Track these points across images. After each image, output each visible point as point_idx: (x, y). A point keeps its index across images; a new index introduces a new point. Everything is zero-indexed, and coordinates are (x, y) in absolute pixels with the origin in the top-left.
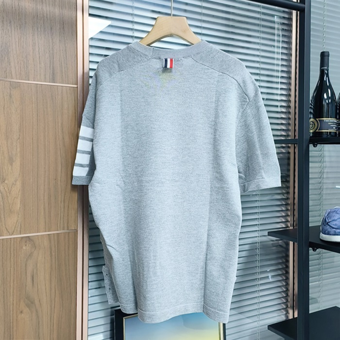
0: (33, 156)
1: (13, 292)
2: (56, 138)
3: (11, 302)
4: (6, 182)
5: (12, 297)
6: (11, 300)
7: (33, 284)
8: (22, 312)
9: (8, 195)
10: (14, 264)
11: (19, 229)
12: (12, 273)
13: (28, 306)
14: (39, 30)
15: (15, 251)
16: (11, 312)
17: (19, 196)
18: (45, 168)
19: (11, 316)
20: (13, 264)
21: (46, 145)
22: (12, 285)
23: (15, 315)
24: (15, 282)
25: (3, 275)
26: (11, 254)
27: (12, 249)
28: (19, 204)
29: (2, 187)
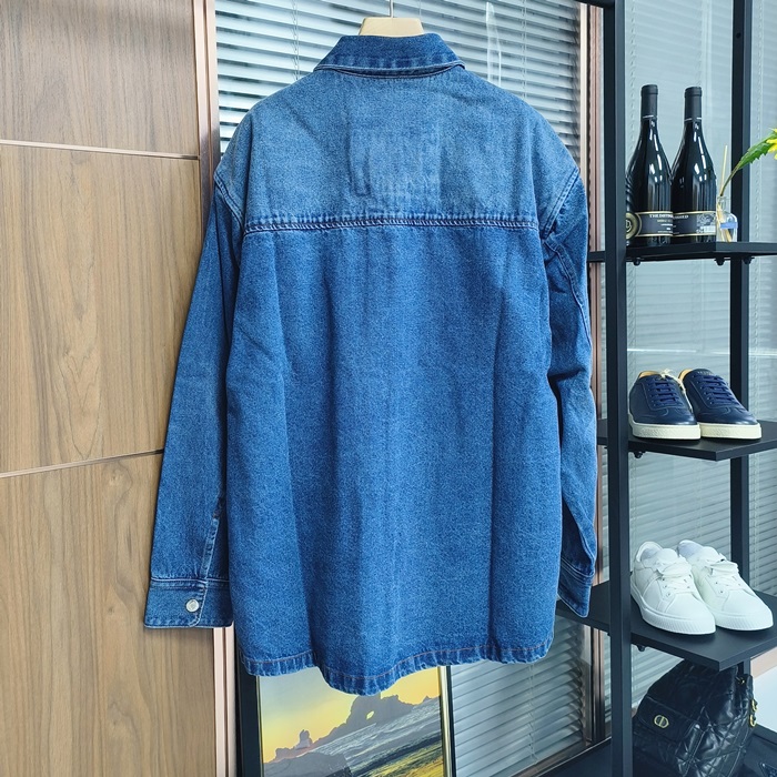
0: (120, 300)
1: (94, 572)
2: (162, 263)
3: (91, 593)
4: (71, 353)
5: (91, 581)
6: (91, 587)
7: (130, 553)
8: (111, 610)
9: (77, 379)
10: (93, 517)
11: (99, 448)
12: (90, 534)
13: (122, 596)
15: (94, 491)
16: (92, 611)
17: (98, 381)
18: (143, 323)
19: (92, 618)
20: (90, 516)
21: (145, 278)
22: (90, 557)
23: (98, 616)
24: (97, 553)
25: (73, 539)
26: (86, 496)
27: (88, 487)
28: (98, 398)
29: (63, 364)
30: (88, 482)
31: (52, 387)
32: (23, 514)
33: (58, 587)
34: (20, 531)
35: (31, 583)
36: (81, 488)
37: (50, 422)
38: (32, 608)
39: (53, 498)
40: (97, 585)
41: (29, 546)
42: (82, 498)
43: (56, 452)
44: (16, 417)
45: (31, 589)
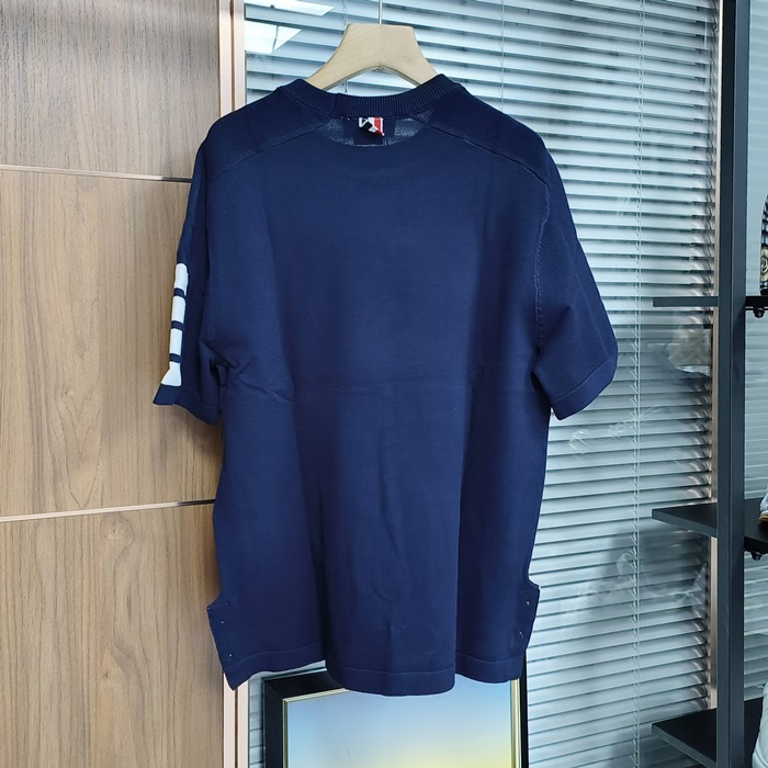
0: (126, 338)
1: (89, 632)
3: (85, 653)
4: (71, 393)
5: (85, 642)
6: (85, 648)
7: (130, 615)
8: (106, 675)
9: (76, 423)
10: (90, 572)
11: (99, 497)
12: (85, 590)
13: (120, 662)
14: (137, 59)
15: (91, 544)
16: (85, 675)
17: (99, 424)
18: (151, 363)
19: (85, 682)
20: (86, 572)
22: (84, 617)
23: (92, 681)
24: (93, 611)
25: (67, 594)
26: (82, 549)
27: (85, 539)
28: (98, 443)
29: (61, 406)
30: (85, 533)
31: (48, 429)
32: (13, 564)
33: (49, 644)
34: (9, 581)
35: (19, 638)
36: (77, 539)
37: (45, 467)
38: (20, 665)
39: (45, 548)
40: (92, 646)
41: (17, 599)
42: (78, 552)
43: (50, 499)
44: (8, 459)
45: (19, 644)
